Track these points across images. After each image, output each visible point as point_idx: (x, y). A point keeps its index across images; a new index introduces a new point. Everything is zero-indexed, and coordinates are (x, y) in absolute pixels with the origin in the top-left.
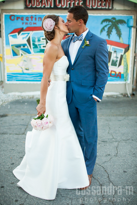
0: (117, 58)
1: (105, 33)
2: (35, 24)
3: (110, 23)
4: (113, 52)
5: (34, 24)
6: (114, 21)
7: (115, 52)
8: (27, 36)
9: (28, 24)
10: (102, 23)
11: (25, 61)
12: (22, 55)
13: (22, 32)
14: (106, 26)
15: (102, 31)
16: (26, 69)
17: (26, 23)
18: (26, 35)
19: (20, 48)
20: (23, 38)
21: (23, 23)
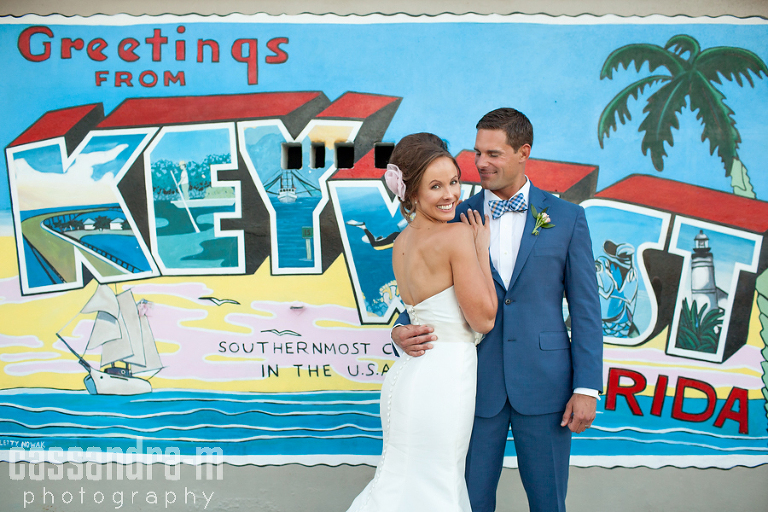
0: (718, 293)
1: (629, 134)
2: (180, 78)
3: (663, 70)
4: (687, 255)
5: (169, 78)
6: (686, 56)
7: (702, 253)
8: (124, 155)
9: (135, 81)
10: (607, 73)
11: (104, 315)
12: (88, 277)
13: (92, 134)
14: (634, 90)
15: (608, 122)
16: (113, 371)
17: (122, 78)
18: (122, 147)
19: (78, 234)
20: (99, 171)
21: (100, 78)
